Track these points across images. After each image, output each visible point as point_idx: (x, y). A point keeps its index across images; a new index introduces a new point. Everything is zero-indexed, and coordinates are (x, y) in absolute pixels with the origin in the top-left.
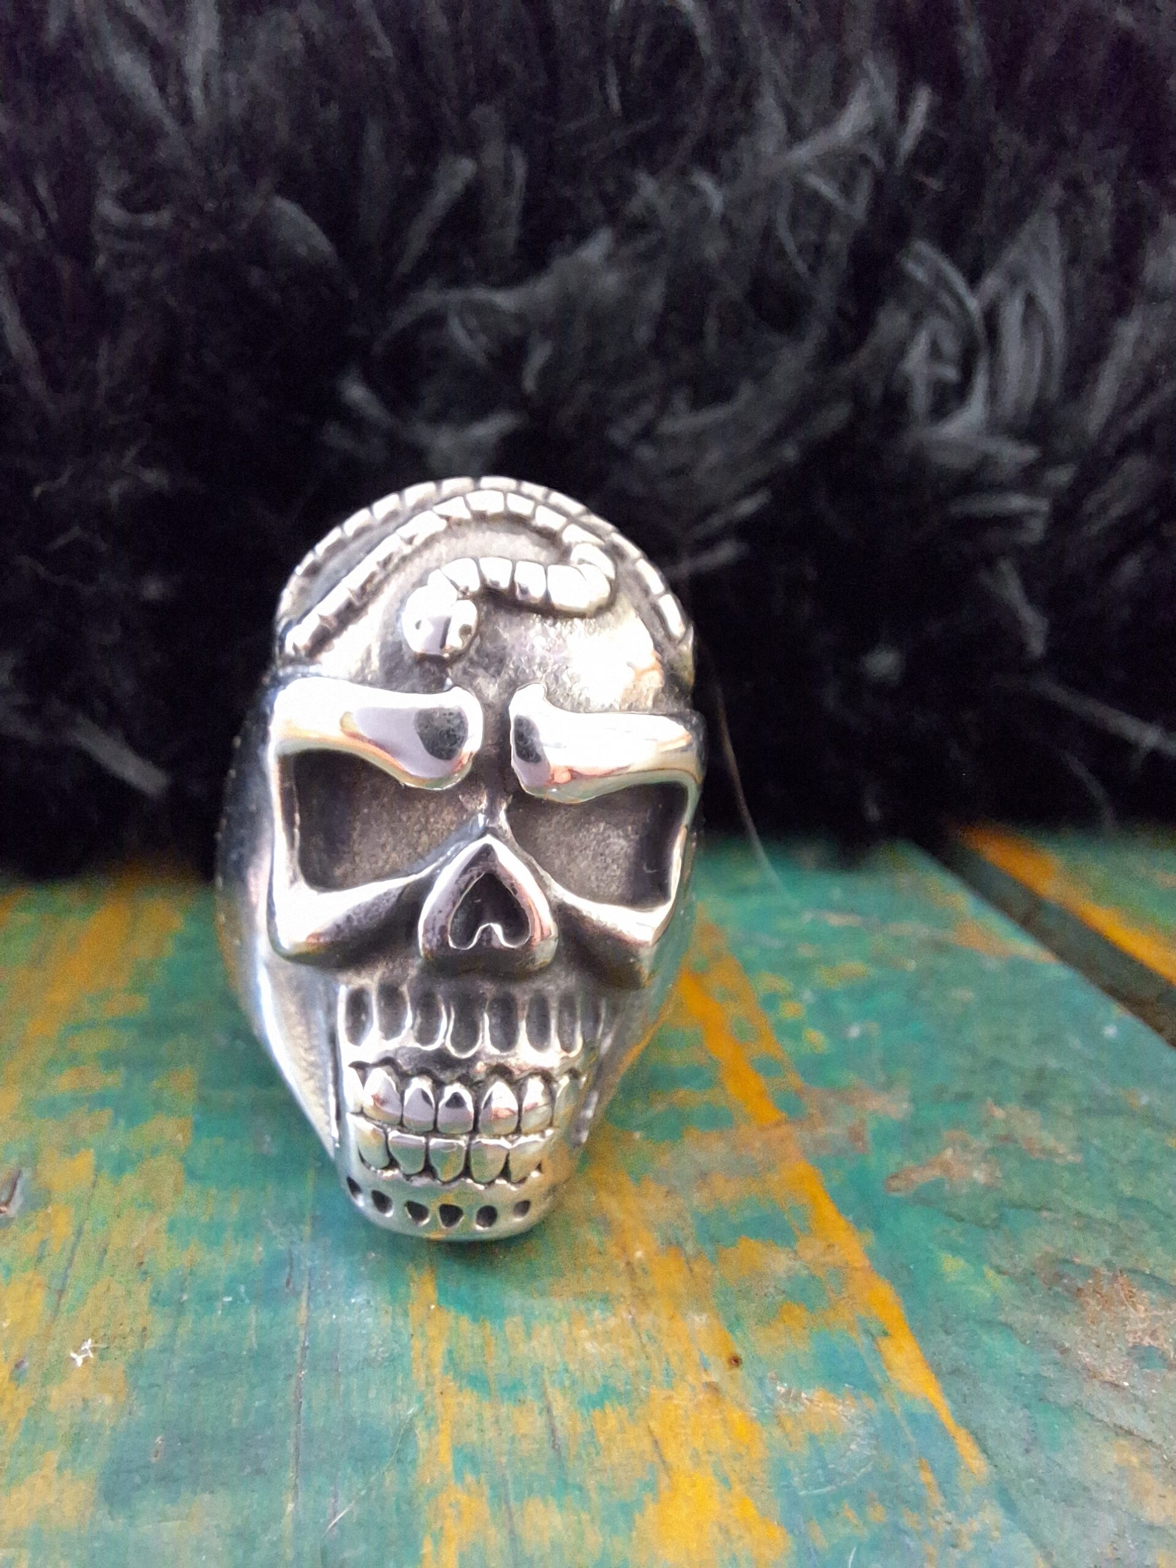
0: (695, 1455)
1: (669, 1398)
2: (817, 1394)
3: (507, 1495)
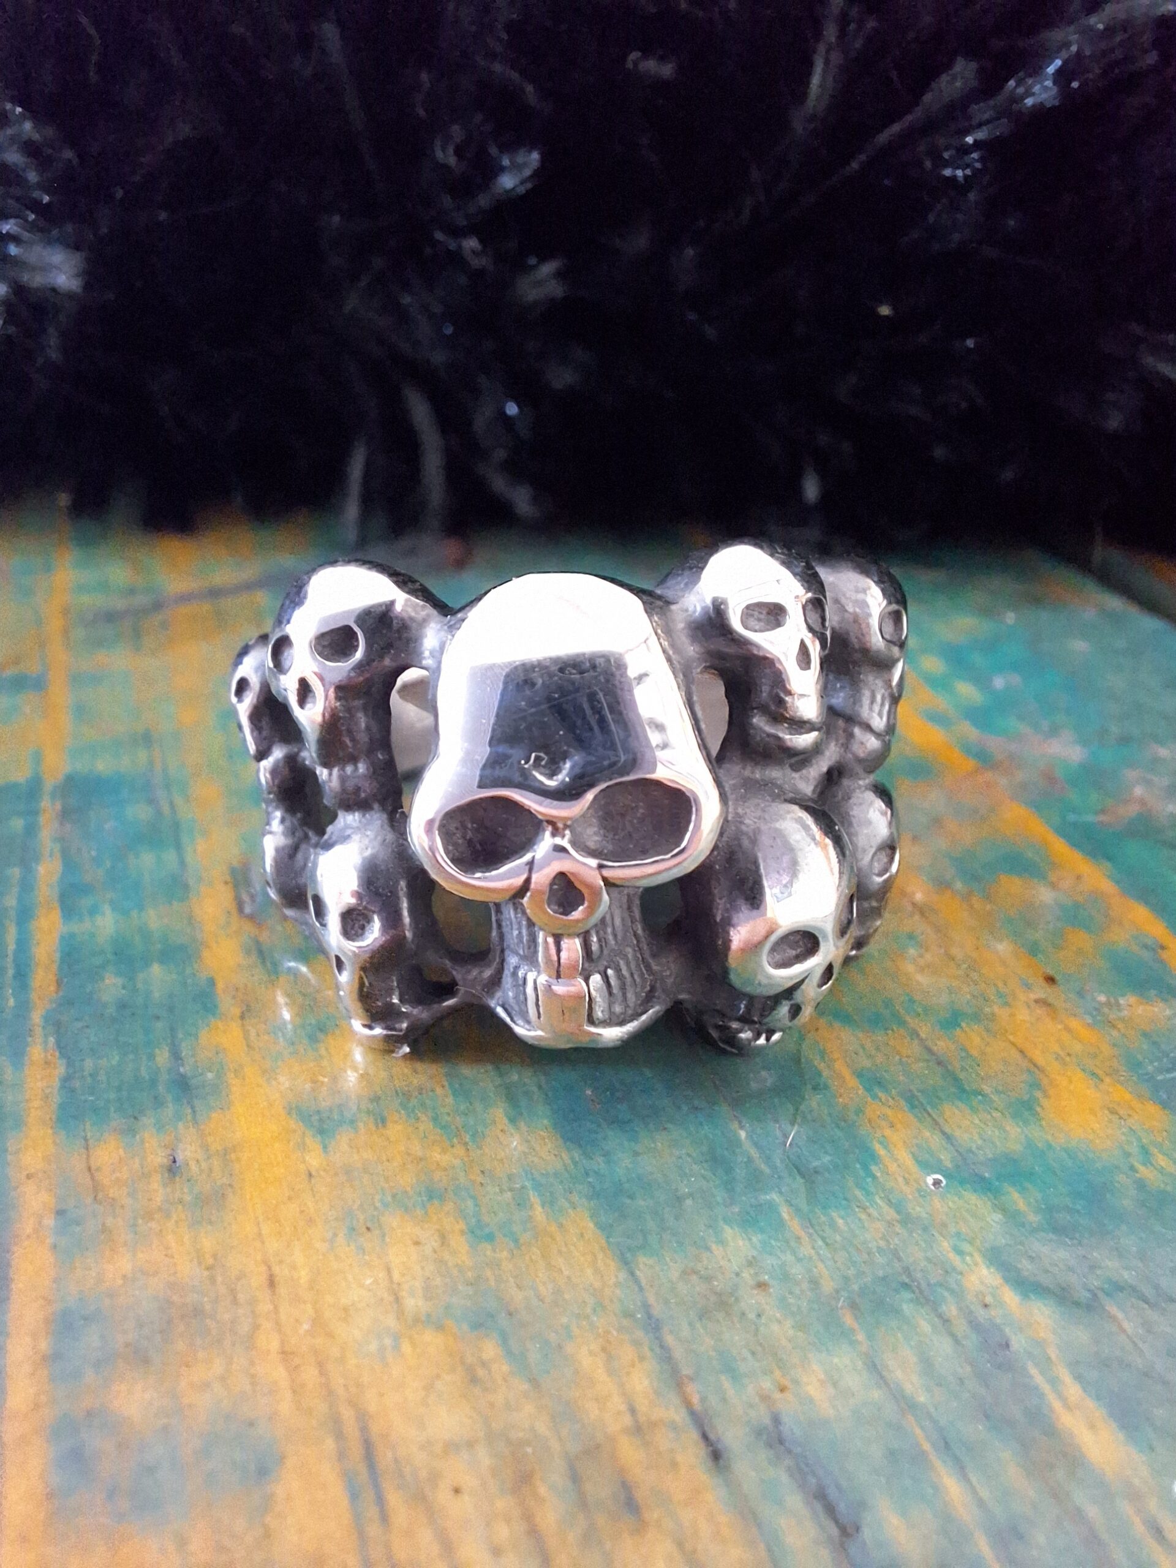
0: (1058, 1057)
1: (1012, 1015)
2: (1132, 999)
3: (922, 1104)
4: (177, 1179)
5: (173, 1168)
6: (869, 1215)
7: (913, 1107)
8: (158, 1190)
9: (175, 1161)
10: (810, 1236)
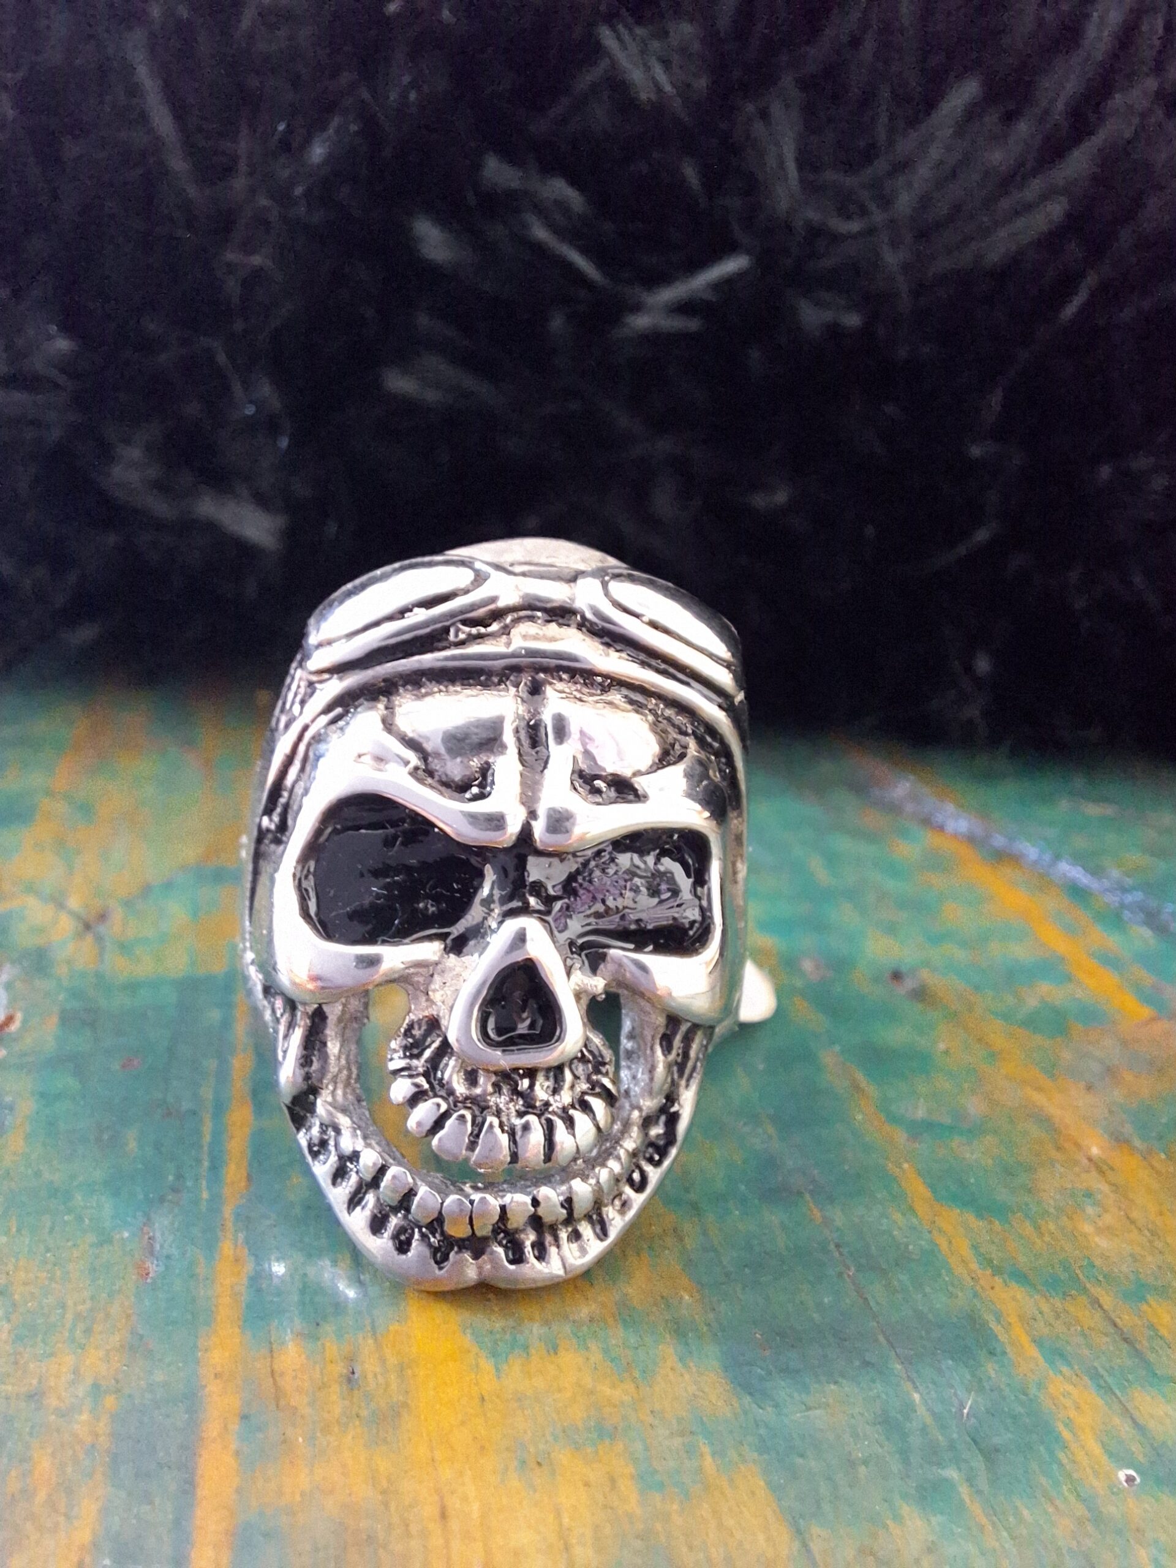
4: (356, 1392)
5: (351, 1379)
6: (1056, 1508)
7: (1099, 1386)
8: (336, 1401)
9: (353, 1373)
10: (993, 1524)
